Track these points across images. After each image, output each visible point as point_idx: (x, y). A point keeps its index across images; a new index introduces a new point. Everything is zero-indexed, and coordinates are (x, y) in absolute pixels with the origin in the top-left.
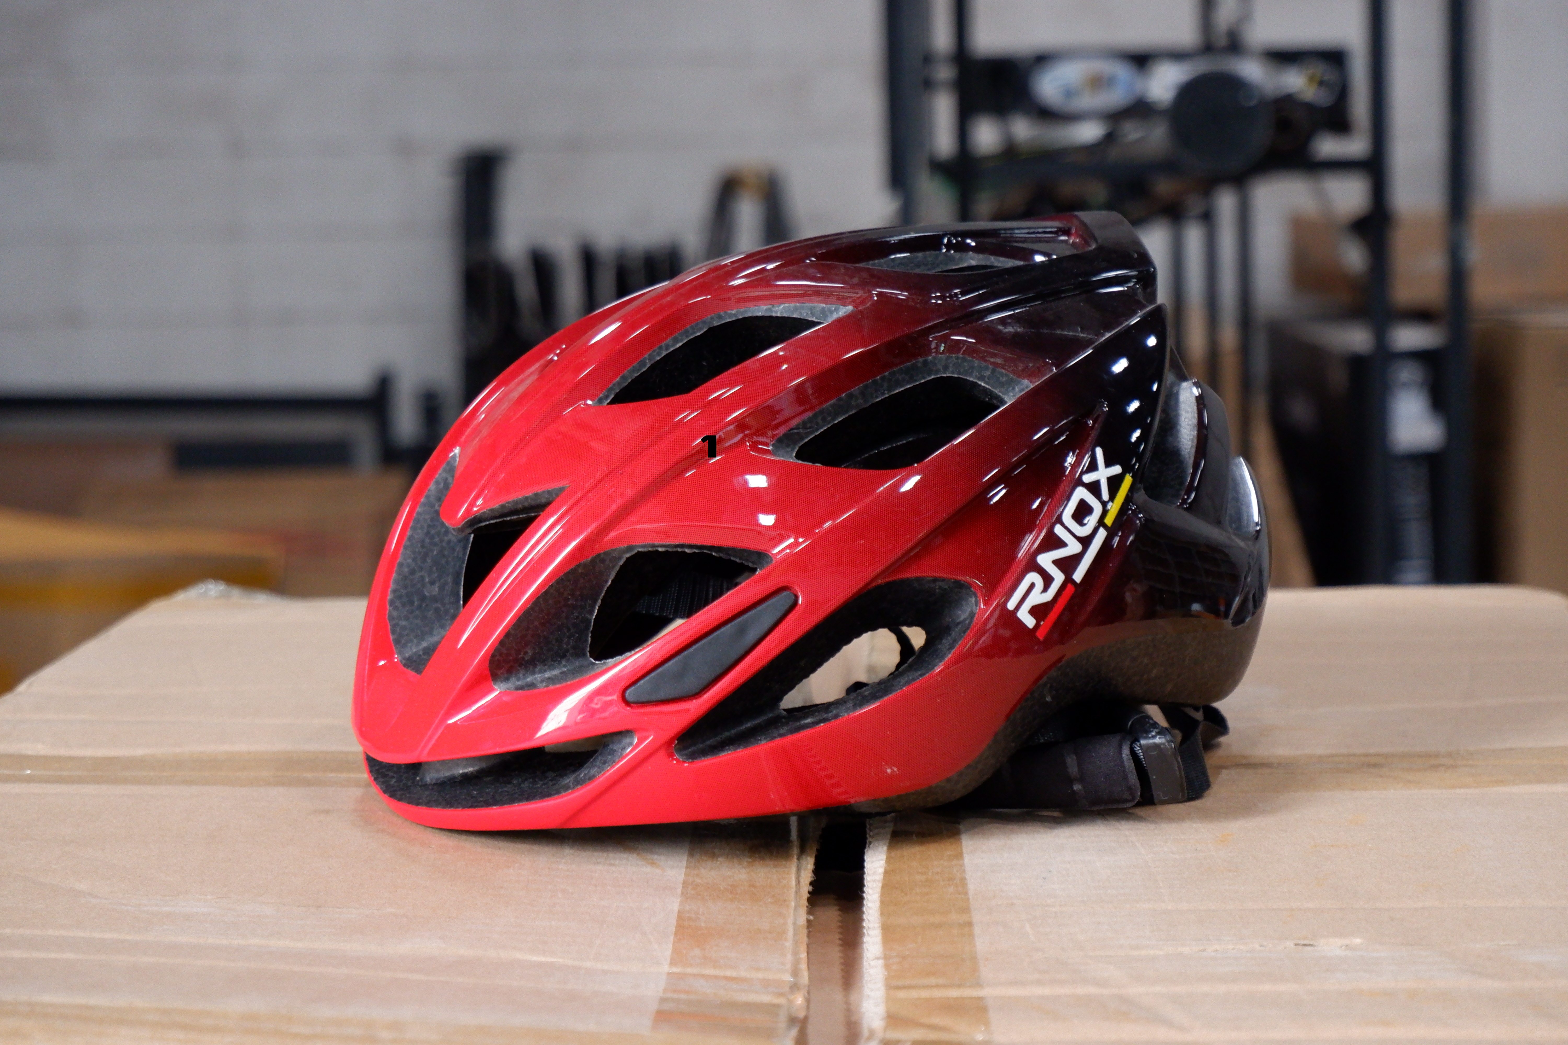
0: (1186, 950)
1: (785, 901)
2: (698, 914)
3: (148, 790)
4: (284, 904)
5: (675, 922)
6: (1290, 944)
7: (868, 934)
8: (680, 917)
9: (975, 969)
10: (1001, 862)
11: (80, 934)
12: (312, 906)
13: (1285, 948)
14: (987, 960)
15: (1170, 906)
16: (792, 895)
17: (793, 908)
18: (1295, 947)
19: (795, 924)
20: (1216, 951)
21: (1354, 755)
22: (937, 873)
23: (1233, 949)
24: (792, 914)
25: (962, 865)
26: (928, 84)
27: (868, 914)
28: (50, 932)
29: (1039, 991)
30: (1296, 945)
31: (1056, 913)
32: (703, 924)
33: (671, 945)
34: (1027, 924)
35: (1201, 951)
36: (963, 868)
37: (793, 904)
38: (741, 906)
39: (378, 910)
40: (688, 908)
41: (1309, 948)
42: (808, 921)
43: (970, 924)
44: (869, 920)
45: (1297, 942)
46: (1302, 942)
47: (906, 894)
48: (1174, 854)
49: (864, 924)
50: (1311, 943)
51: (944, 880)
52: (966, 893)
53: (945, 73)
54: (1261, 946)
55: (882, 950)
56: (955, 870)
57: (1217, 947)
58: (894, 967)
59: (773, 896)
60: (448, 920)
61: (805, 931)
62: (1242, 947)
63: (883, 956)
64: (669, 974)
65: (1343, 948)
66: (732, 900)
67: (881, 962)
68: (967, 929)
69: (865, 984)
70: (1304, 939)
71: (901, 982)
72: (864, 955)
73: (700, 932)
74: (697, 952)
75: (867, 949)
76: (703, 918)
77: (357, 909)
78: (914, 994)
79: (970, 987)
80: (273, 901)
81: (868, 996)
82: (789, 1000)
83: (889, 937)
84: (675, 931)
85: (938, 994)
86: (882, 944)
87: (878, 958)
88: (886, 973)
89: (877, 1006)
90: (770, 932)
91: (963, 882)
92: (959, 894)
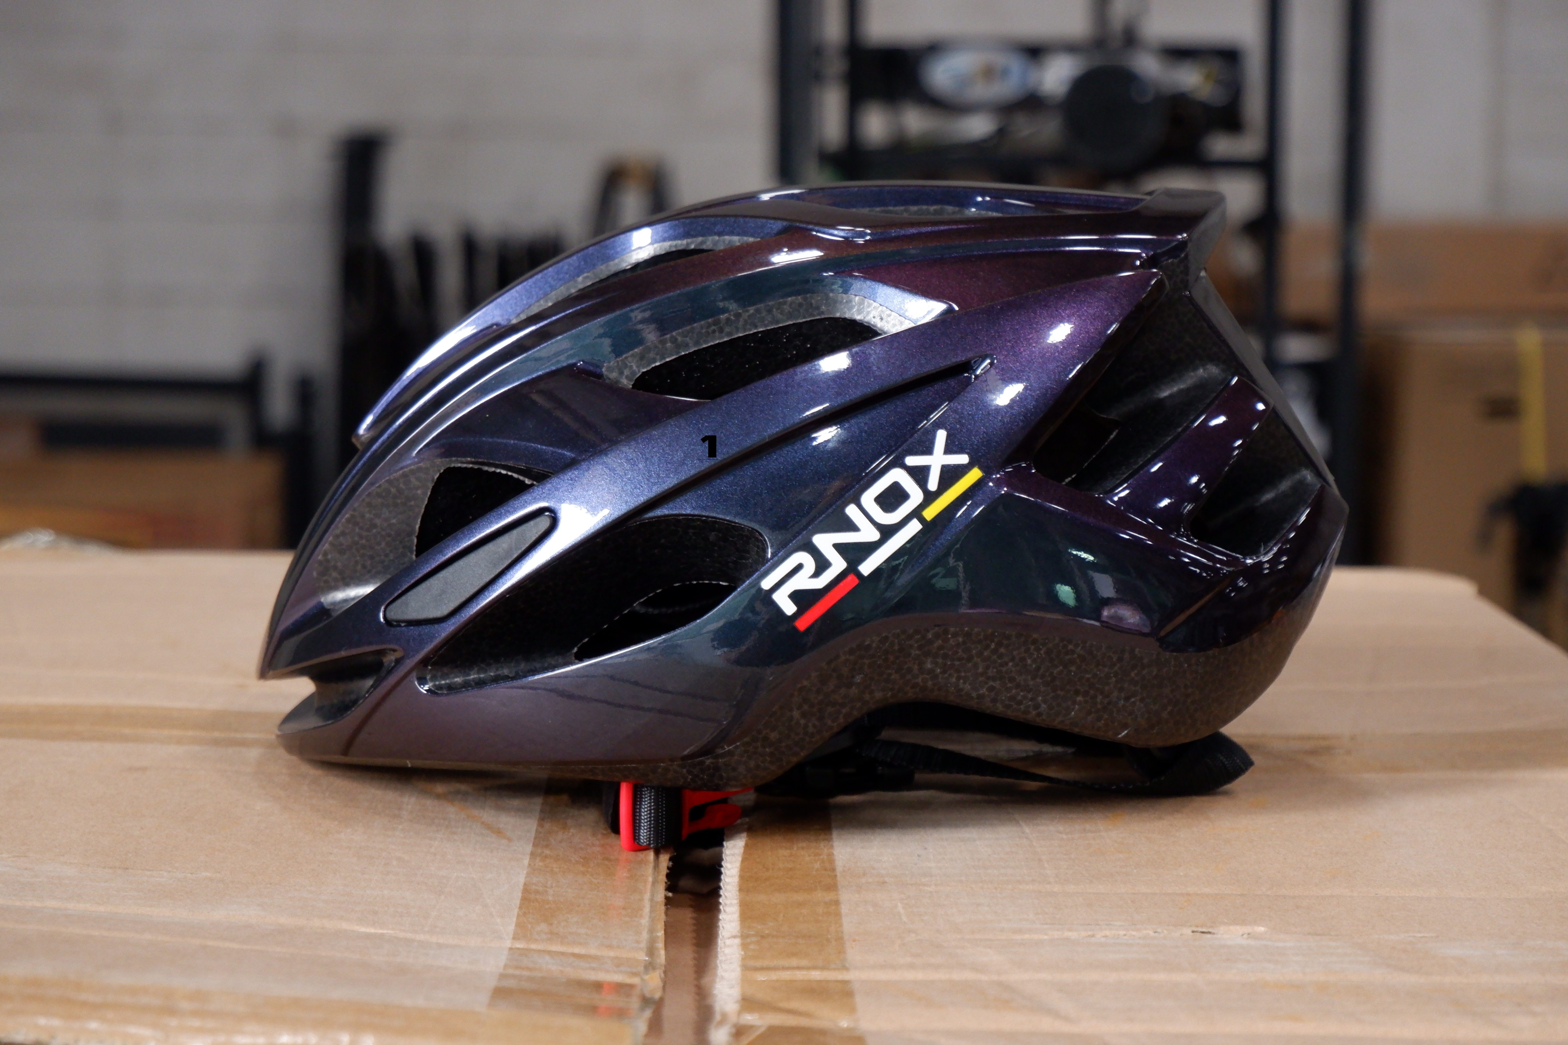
0: (1073, 935)
1: (643, 875)
2: (546, 887)
4: (88, 865)
5: (520, 894)
6: (1187, 931)
7: (726, 908)
8: (526, 890)
9: (841, 951)
14: (854, 941)
15: (1059, 887)
16: (650, 870)
17: (650, 883)
18: (1192, 934)
19: (652, 900)
20: (1106, 936)
22: (803, 848)
23: (1125, 935)
24: (649, 890)
25: (830, 840)
27: (726, 890)
29: (911, 975)
30: (1193, 932)
31: (931, 892)
32: (551, 898)
33: (515, 919)
34: (900, 904)
35: (1089, 936)
36: (831, 843)
37: (650, 879)
38: (593, 880)
39: (191, 874)
40: (535, 880)
41: (1209, 936)
42: (667, 898)
43: (837, 903)
44: (726, 897)
45: (1195, 929)
46: (1201, 930)
47: (768, 869)
49: (721, 901)
50: (1210, 930)
51: (809, 856)
52: (834, 870)
54: (1155, 932)
56: (822, 845)
57: (1107, 933)
59: (629, 870)
60: (269, 886)
61: (663, 908)
62: (1134, 933)
63: (740, 934)
64: (511, 949)
65: (1245, 936)
66: (583, 873)
67: (737, 941)
68: (833, 907)
69: (719, 965)
70: (1202, 926)
71: (758, 964)
72: (720, 933)
73: (547, 907)
74: (543, 927)
75: (723, 927)
76: (551, 892)
77: (169, 872)
78: (774, 976)
79: (835, 969)
80: (76, 861)
81: (722, 977)
82: (643, 980)
83: (747, 914)
84: (520, 904)
85: (800, 975)
86: (739, 922)
87: (735, 937)
88: (743, 953)
89: (731, 988)
90: (624, 908)
91: (830, 858)
92: (826, 870)
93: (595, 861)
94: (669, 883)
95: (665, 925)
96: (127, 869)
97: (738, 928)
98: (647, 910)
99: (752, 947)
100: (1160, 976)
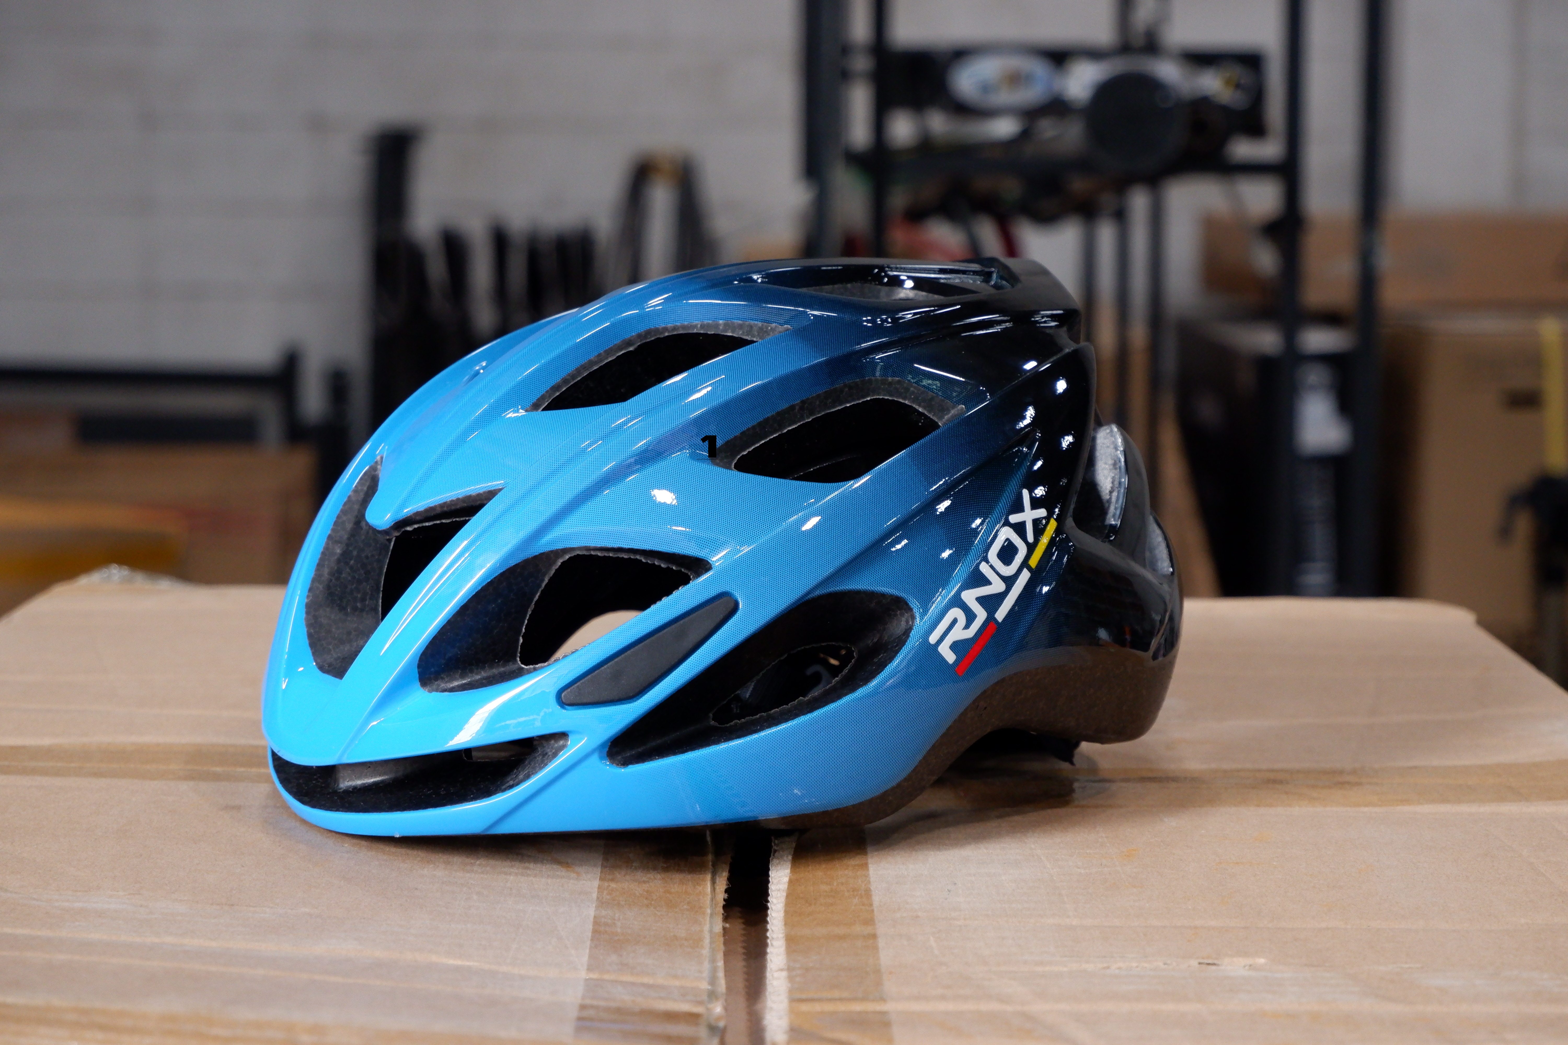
0: (1090, 967)
1: (700, 908)
2: (614, 919)
3: (58, 782)
4: (197, 902)
5: (591, 927)
6: (1194, 963)
7: (772, 945)
8: (596, 922)
9: (879, 983)
10: (906, 874)
12: (226, 904)
14: (891, 973)
15: (1075, 922)
16: (708, 902)
17: (709, 915)
18: (1198, 966)
19: (710, 931)
20: (1120, 968)
21: (1259, 771)
22: (842, 884)
23: (1137, 967)
24: (708, 922)
25: (867, 876)
26: (845, 75)
27: (772, 924)
29: (942, 1006)
30: (1200, 963)
31: (960, 926)
32: (619, 930)
33: (587, 951)
34: (932, 938)
35: (1104, 968)
36: (868, 879)
37: (709, 911)
38: (656, 913)
39: (292, 909)
40: (604, 913)
41: (1214, 967)
42: (725, 929)
43: (874, 936)
44: (772, 931)
45: (1202, 961)
46: (1206, 961)
47: (810, 905)
48: (1079, 868)
49: (768, 934)
50: (1215, 962)
51: (848, 891)
52: (871, 905)
53: (861, 63)
54: (1165, 964)
55: (785, 962)
56: (860, 881)
57: (1121, 965)
58: (798, 979)
59: (689, 904)
60: (362, 921)
61: (721, 938)
62: (1146, 965)
63: (786, 967)
64: (586, 980)
65: (1247, 968)
66: (646, 906)
67: (784, 974)
68: (871, 941)
69: (769, 998)
70: (1208, 958)
71: (804, 995)
72: (768, 967)
73: (616, 938)
74: (614, 958)
75: (771, 961)
76: (619, 924)
77: (270, 908)
78: (818, 1007)
79: (873, 1001)
80: (186, 898)
81: (772, 1009)
82: (707, 1009)
83: (792, 947)
84: (592, 936)
85: (842, 1007)
86: (785, 956)
87: (781, 970)
88: (789, 985)
89: (780, 1019)
90: (686, 940)
91: (868, 893)
92: (863, 905)
95: (724, 953)
96: (232, 905)
98: (707, 941)
100: (1169, 1007)
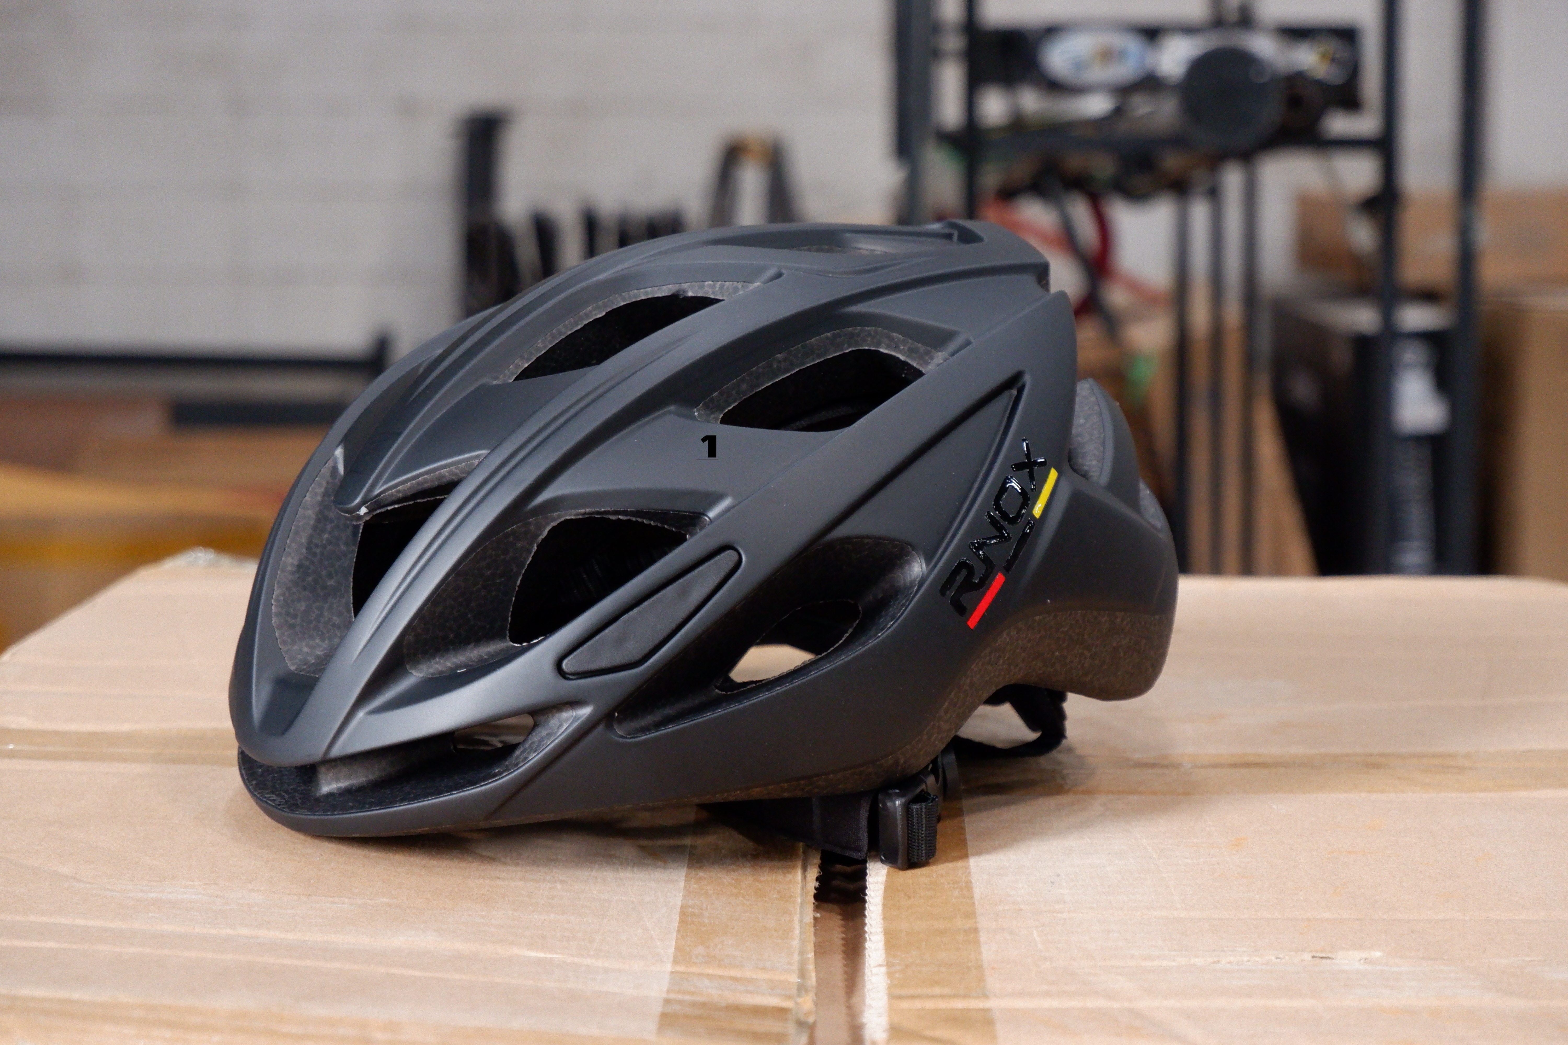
0: (1199, 961)
1: (791, 896)
2: (702, 909)
4: (274, 892)
5: (678, 917)
6: (1307, 957)
7: (870, 940)
8: (683, 912)
9: (981, 979)
10: (1007, 867)
11: (64, 921)
12: (303, 895)
13: (1302, 960)
14: (993, 968)
15: (1183, 914)
16: (799, 891)
17: (799, 905)
18: (1312, 959)
19: (801, 921)
20: (1230, 963)
22: (942, 877)
23: (1248, 961)
24: (798, 912)
25: (967, 869)
26: (936, 54)
27: (871, 918)
28: (32, 918)
29: (1047, 1003)
30: (1313, 957)
31: (1065, 919)
32: (706, 920)
33: (674, 942)
34: (1035, 932)
35: (1215, 962)
36: (968, 872)
37: (799, 900)
38: (746, 902)
39: (371, 900)
40: (691, 902)
41: (1328, 961)
42: (815, 919)
43: (976, 930)
44: (871, 925)
45: (1315, 955)
46: (1320, 955)
47: (909, 898)
48: (1186, 858)
49: (866, 929)
50: (1329, 955)
51: (948, 883)
52: (972, 897)
53: (952, 42)
54: (1277, 958)
56: (960, 874)
59: (779, 892)
60: (443, 911)
61: (812, 929)
62: (1257, 959)
63: (885, 963)
64: (672, 973)
65: (1362, 961)
66: (736, 896)
67: (883, 970)
68: (973, 936)
69: (867, 994)
70: (1322, 952)
71: (904, 992)
72: (866, 961)
73: (703, 929)
74: (701, 949)
75: (869, 956)
76: (706, 914)
77: (350, 898)
78: (918, 1004)
79: (976, 997)
80: (263, 888)
81: (870, 1006)
82: (796, 1003)
83: (891, 942)
84: (678, 927)
85: (943, 1004)
86: (884, 951)
87: (881, 966)
88: (889, 982)
89: (880, 1017)
90: (776, 930)
91: (969, 886)
92: (964, 898)
93: (747, 883)
94: (817, 903)
95: (815, 946)
96: (310, 895)
97: (884, 956)
98: (797, 931)
99: (897, 975)
100: (1282, 1003)
